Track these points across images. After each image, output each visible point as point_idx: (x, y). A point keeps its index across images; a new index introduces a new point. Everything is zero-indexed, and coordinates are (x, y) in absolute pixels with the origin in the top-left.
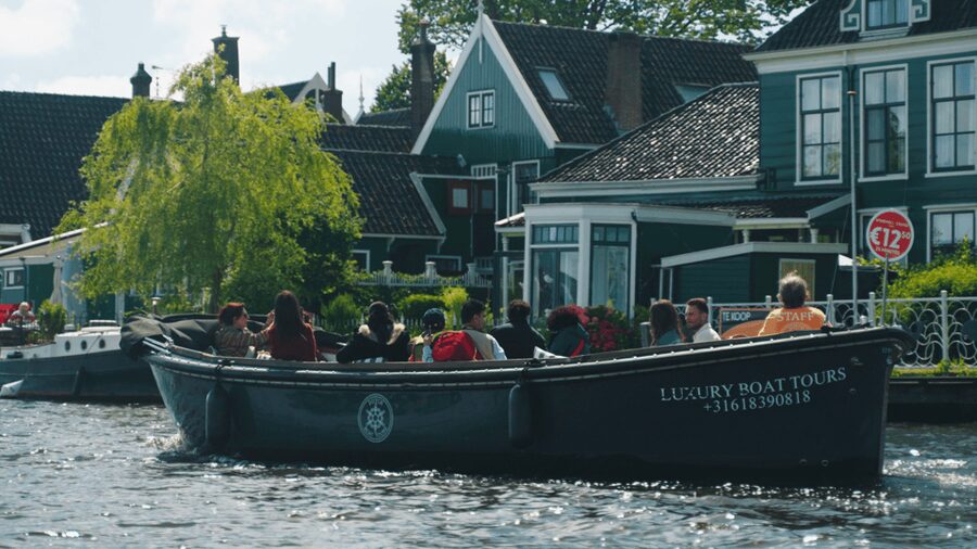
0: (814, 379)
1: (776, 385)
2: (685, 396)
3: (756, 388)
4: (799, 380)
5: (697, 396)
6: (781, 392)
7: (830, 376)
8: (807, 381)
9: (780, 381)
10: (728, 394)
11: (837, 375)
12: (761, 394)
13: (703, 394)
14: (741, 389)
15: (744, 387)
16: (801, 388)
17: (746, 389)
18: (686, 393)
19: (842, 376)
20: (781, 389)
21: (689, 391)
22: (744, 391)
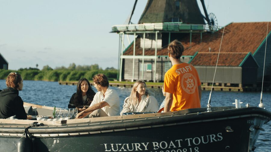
0: (201, 140)
1: (176, 144)
2: (119, 149)
3: (163, 145)
4: (191, 141)
5: (126, 149)
6: (180, 148)
7: (212, 138)
8: (197, 141)
9: (179, 141)
10: (146, 149)
11: (217, 138)
12: (167, 149)
13: (130, 148)
14: (154, 146)
15: (156, 144)
16: (193, 146)
17: (157, 145)
18: (120, 147)
19: (220, 138)
20: (180, 146)
21: (121, 146)
22: (156, 147)
